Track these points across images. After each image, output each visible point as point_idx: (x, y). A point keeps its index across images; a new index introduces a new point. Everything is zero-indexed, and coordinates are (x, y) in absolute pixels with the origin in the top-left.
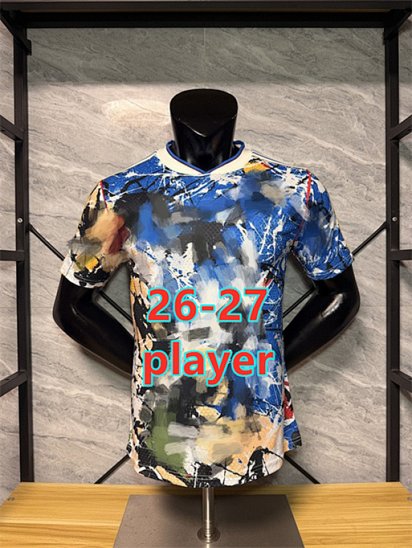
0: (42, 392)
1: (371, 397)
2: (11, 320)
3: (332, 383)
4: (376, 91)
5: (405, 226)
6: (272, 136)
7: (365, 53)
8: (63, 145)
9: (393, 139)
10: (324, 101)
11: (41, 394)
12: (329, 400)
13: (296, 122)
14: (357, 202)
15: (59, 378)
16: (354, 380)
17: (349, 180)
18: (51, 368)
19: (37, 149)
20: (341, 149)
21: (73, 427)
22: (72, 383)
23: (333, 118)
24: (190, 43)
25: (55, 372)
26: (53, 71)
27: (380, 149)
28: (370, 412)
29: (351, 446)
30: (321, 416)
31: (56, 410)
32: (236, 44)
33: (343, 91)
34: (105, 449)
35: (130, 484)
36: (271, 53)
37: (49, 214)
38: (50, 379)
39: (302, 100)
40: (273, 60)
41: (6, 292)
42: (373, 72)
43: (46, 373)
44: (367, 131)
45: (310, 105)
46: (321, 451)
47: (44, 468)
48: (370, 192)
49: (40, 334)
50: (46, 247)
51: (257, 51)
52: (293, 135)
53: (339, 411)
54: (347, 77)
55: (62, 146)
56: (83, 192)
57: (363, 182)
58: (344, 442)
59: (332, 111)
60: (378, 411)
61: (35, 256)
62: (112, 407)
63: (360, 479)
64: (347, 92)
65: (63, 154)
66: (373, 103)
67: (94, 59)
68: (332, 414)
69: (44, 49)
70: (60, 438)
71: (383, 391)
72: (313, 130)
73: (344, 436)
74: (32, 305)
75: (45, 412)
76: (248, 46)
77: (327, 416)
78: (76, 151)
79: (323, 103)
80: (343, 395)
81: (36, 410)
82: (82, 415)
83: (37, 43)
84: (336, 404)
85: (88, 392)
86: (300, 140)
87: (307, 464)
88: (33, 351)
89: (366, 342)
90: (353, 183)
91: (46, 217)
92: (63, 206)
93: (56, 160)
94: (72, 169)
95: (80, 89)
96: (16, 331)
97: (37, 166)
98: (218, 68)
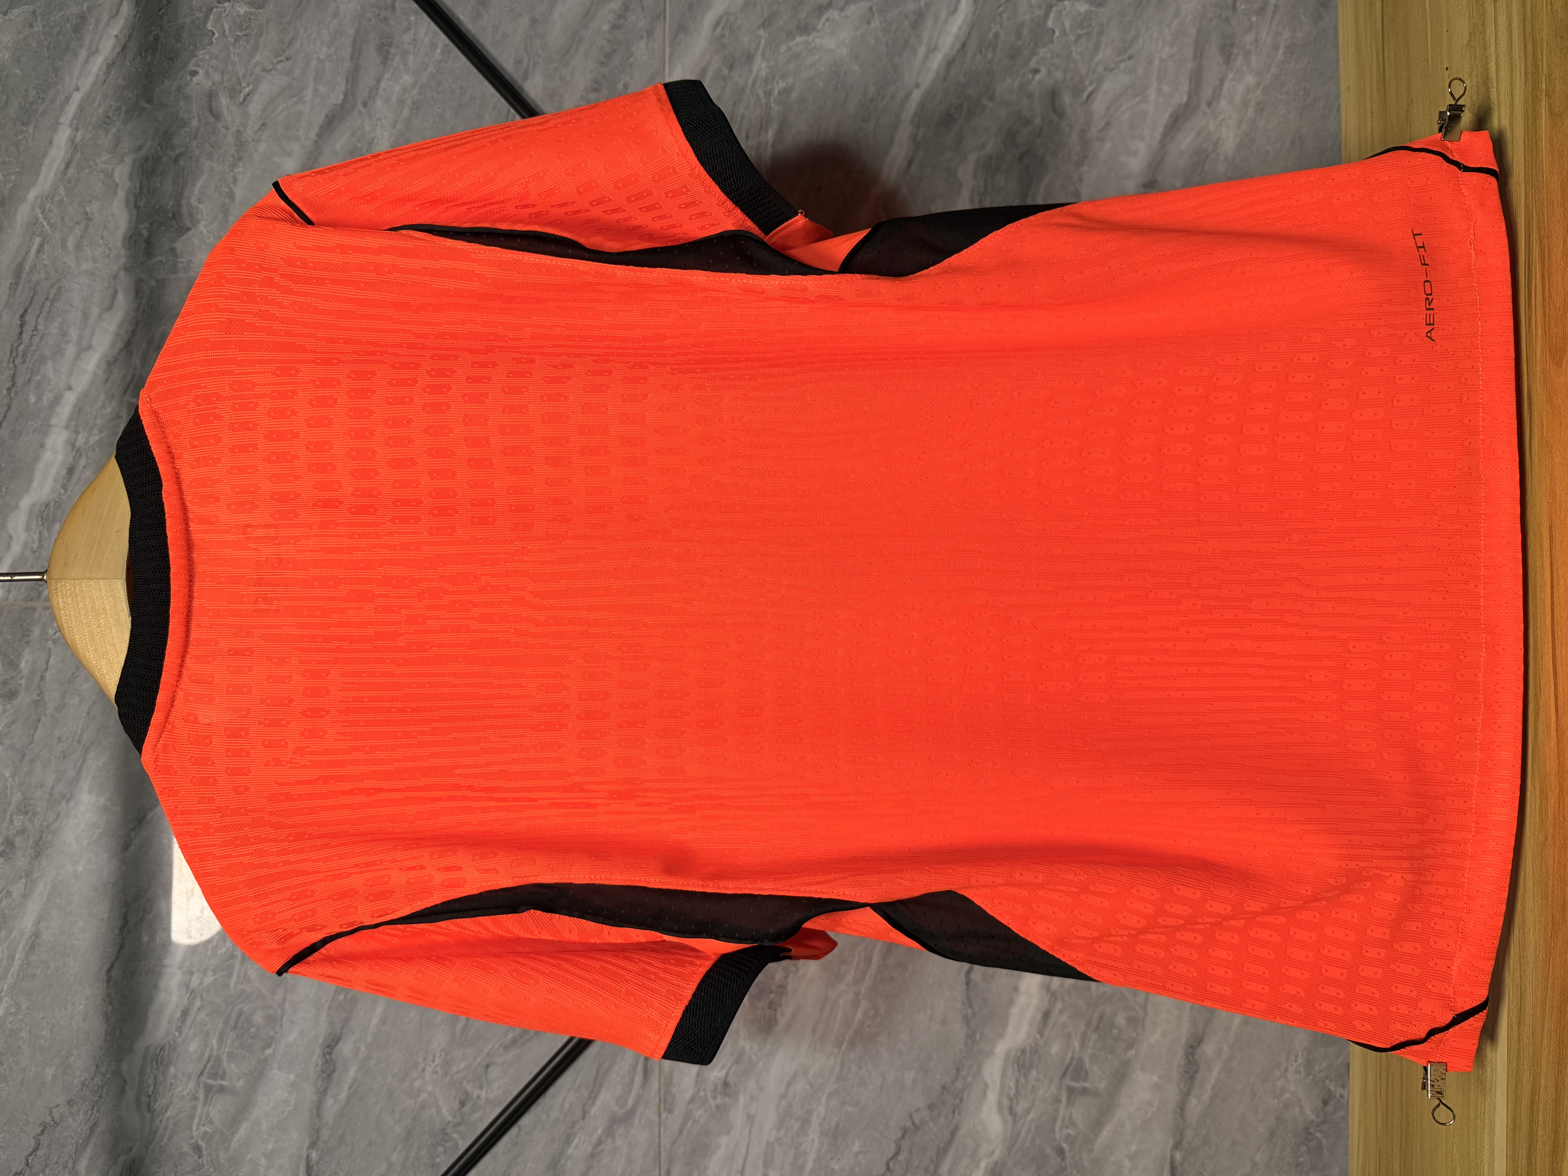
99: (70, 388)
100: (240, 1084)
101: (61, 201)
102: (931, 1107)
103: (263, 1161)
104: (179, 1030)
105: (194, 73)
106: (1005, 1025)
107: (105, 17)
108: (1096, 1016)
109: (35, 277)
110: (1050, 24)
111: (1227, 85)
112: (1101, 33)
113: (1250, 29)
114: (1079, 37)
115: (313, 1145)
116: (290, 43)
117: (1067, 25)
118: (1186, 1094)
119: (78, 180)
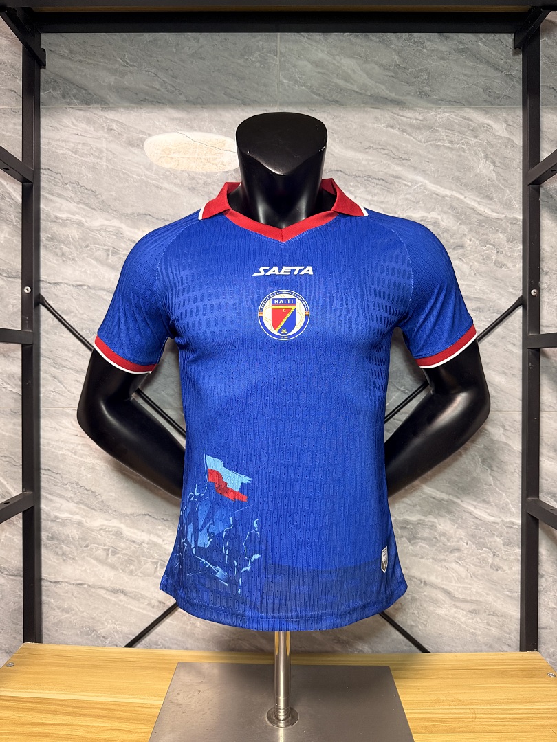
0: (55, 521)
1: (500, 535)
2: (14, 424)
3: (447, 515)
4: (510, 119)
5: (548, 302)
6: (368, 179)
7: (496, 67)
8: (87, 189)
9: (532, 184)
10: (439, 131)
11: (54, 524)
12: (442, 538)
13: (402, 160)
14: (484, 268)
15: (78, 503)
16: (477, 512)
17: (473, 239)
18: (67, 490)
19: (52, 194)
20: (462, 197)
21: (95, 569)
22: (95, 510)
23: (451, 155)
24: (259, 53)
25: (72, 495)
26: (75, 91)
27: (515, 197)
28: (498, 556)
29: (472, 602)
30: (431, 560)
31: (72, 546)
32: (320, 55)
33: (465, 118)
34: (138, 600)
35: (170, 649)
36: (368, 66)
37: (66, 281)
38: (66, 505)
39: (409, 130)
40: (370, 76)
41: (8, 387)
42: (506, 93)
43: (59, 496)
44: (497, 173)
45: (420, 137)
46: (431, 608)
47: (56, 624)
48: (501, 256)
49: (53, 443)
50: (63, 327)
51: (348, 64)
52: (397, 177)
53: (457, 554)
54: (470, 100)
55: (86, 191)
56: (113, 252)
57: (492, 242)
58: (463, 596)
59: (450, 146)
60: (509, 555)
61: (47, 338)
62: (148, 544)
63: (484, 647)
64: (471, 120)
65: (87, 201)
66: (506, 134)
67: (129, 74)
68: (446, 558)
69: (62, 61)
70: (77, 585)
71: (517, 527)
72: (423, 171)
73: (463, 587)
74: (42, 405)
75: (58, 550)
76: (337, 57)
77: (440, 561)
78: (104, 198)
79: (437, 134)
80: (461, 533)
81: (46, 547)
82: (108, 554)
83: (54, 52)
84: (453, 544)
85: (115, 523)
86: (405, 185)
87: (412, 626)
88: (42, 466)
89: (493, 460)
90: (477, 242)
91: (62, 286)
92: (85, 272)
93: (77, 210)
94: (98, 221)
95: (110, 115)
96: (21, 438)
97: (52, 217)
98: (296, 87)
99: (355, 197)
100: (110, 261)
101: (424, 192)
102: (102, 501)
103: (83, 269)
104: (129, 240)
105: (470, 240)
106: (131, 527)
107: (492, 207)
108: (133, 559)
109: (396, 183)
110: (484, 549)
111: (461, 611)
112: (481, 567)
113: (481, 619)
114: (479, 559)
115: (89, 287)
116: (481, 275)
117: (484, 555)
118: (107, 590)
119: (431, 198)
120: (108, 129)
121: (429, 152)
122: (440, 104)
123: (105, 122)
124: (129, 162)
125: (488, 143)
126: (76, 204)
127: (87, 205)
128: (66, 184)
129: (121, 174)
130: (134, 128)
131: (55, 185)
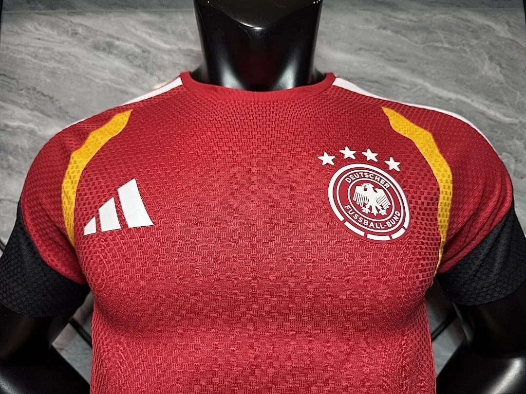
4: (511, 20)
6: (361, 81)
8: (44, 95)
10: (436, 32)
13: (399, 61)
19: (4, 101)
20: (468, 101)
23: (451, 56)
33: (462, 19)
37: (9, 198)
39: (404, 32)
44: (505, 76)
48: (520, 165)
52: (395, 79)
55: (42, 97)
57: (508, 150)
59: (450, 47)
64: (470, 22)
65: (43, 108)
66: (509, 36)
72: (423, 73)
78: (62, 104)
79: (435, 35)
86: (404, 88)
91: (5, 203)
93: (31, 118)
94: (53, 129)
95: (77, 20)
120: (72, 34)
121: (426, 54)
122: (434, 6)
123: (70, 26)
124: (92, 66)
125: (491, 44)
126: (29, 112)
127: (42, 112)
128: (22, 90)
129: (83, 79)
130: (102, 32)
131: (9, 91)
